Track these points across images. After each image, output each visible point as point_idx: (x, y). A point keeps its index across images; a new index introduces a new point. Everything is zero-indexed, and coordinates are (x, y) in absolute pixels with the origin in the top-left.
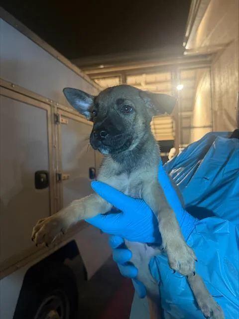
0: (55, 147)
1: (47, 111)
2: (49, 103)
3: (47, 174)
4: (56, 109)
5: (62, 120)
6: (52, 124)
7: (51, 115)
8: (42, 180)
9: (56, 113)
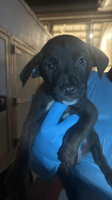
0: (11, 75)
1: (5, 41)
2: (7, 34)
3: (5, 98)
4: (12, 40)
5: (17, 51)
6: (9, 53)
7: (9, 45)
8: (2, 104)
9: (12, 44)
